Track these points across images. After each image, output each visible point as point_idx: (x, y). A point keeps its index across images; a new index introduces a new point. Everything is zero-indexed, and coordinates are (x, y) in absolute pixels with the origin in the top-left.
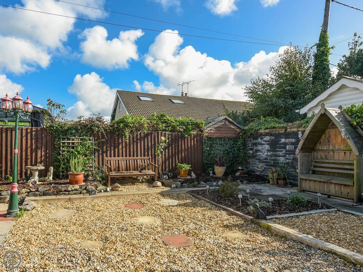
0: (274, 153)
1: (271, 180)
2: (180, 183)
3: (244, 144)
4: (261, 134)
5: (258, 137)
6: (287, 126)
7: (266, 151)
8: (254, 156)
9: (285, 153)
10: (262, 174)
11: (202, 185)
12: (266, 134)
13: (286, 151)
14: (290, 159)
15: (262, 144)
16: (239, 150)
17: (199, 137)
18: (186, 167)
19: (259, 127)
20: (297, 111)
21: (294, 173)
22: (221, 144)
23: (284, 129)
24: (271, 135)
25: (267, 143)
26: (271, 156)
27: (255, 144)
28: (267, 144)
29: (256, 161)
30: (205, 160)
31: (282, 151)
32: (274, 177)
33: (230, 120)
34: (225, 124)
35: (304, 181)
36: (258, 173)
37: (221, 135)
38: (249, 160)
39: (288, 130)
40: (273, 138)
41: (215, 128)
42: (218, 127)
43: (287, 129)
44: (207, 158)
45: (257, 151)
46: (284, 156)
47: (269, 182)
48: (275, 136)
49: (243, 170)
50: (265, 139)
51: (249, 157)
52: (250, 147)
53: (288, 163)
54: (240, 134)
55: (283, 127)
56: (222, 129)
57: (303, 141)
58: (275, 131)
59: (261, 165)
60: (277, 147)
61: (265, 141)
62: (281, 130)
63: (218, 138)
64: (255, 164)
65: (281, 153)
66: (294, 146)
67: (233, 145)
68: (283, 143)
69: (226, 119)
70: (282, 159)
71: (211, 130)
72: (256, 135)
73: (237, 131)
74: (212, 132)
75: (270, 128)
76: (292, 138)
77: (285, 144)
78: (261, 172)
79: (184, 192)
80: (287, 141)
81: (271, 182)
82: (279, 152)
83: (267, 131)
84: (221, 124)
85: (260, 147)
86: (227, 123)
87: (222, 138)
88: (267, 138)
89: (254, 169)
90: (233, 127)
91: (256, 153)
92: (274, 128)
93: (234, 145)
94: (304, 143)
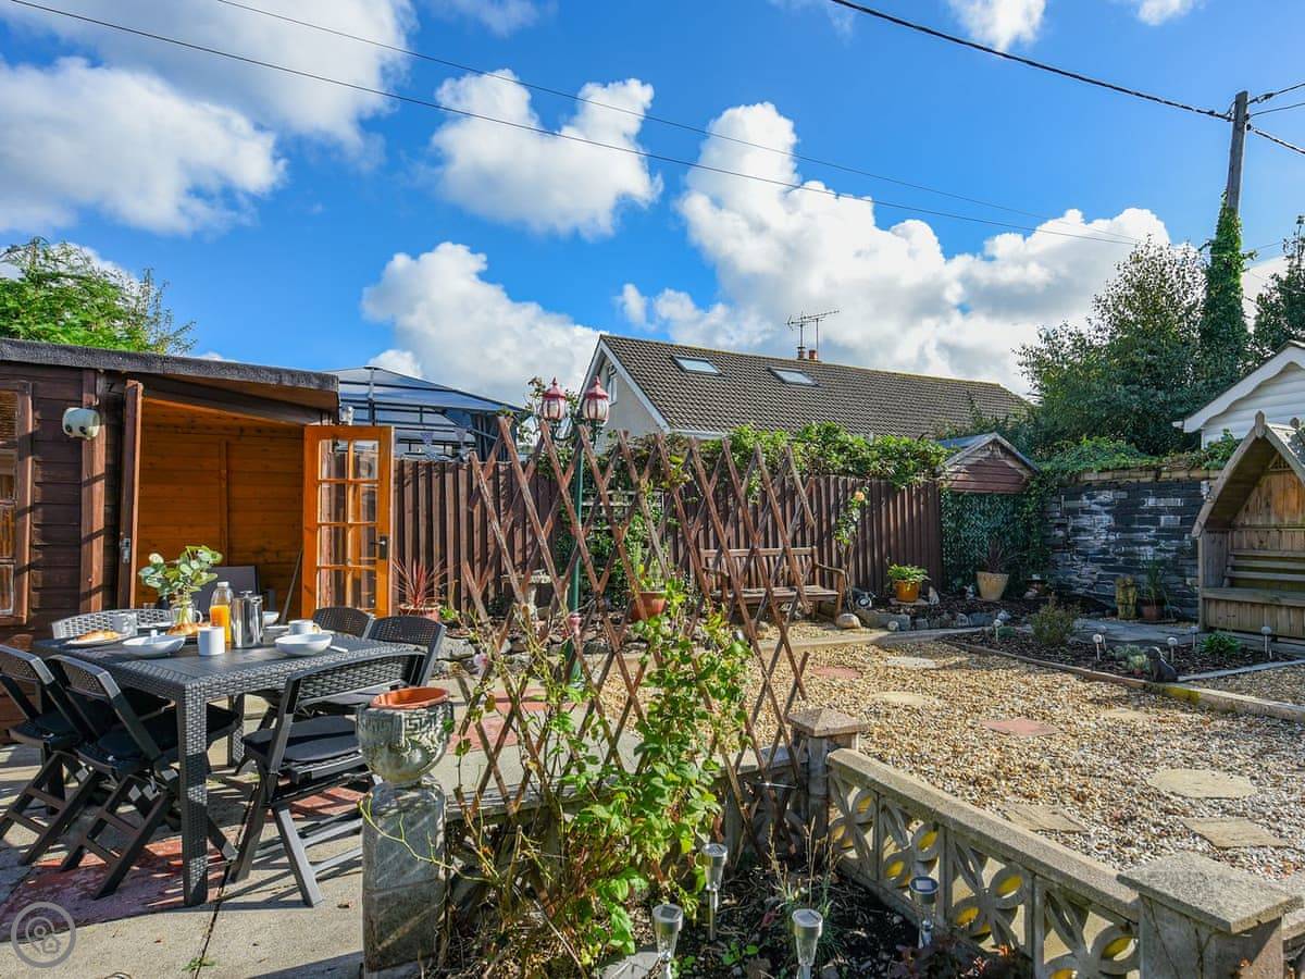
0: (1126, 536)
1: (1120, 608)
2: (909, 617)
3: (1042, 512)
4: (1090, 485)
5: (1081, 493)
6: (1160, 464)
7: (1103, 530)
8: (1067, 545)
9: (1155, 536)
10: (1091, 592)
11: (962, 620)
12: (1104, 486)
13: (1158, 530)
14: (1169, 551)
15: (1091, 512)
16: (1028, 528)
17: (932, 489)
18: (915, 574)
19: (1083, 466)
20: (1176, 424)
21: (1180, 586)
22: (982, 513)
23: (1153, 473)
24: (1119, 488)
25: (1107, 508)
26: (1117, 543)
27: (1073, 513)
28: (1107, 512)
29: (1075, 557)
30: (947, 556)
31: (1149, 530)
32: (1128, 598)
33: (1006, 443)
34: (992, 457)
35: (1213, 605)
36: (1080, 591)
37: (981, 485)
38: (1057, 557)
39: (1164, 475)
40: (1124, 495)
41: (969, 467)
42: (977, 465)
43: (1161, 472)
44: (951, 552)
45: (1077, 530)
46: (1152, 544)
47: (1115, 613)
48: (1128, 491)
49: (1042, 582)
50: (1102, 497)
51: (1055, 547)
52: (1056, 521)
53: (1163, 562)
54: (1031, 483)
55: (1148, 469)
56: (987, 470)
57: (1212, 505)
58: (1129, 477)
59: (1091, 567)
60: (1133, 521)
61: (1102, 504)
62: (1144, 474)
63: (975, 494)
64: (1072, 565)
65: (1144, 537)
66: (1179, 518)
67: (1012, 513)
68: (1151, 510)
69: (995, 442)
70: (1148, 553)
71: (958, 472)
72: (1075, 488)
73: (1022, 476)
74: (961, 477)
75: (1113, 470)
76: (1175, 496)
77: (1157, 511)
78: (1091, 588)
79: (928, 639)
80: (1162, 503)
81: (1120, 612)
82: (1140, 534)
83: (1106, 476)
84: (983, 456)
85: (1085, 521)
86: (999, 453)
87: (983, 495)
88: (1106, 496)
89: (1070, 581)
90: (1010, 464)
91: (1076, 536)
92: (1124, 469)
93: (1016, 515)
94: (1213, 508)
